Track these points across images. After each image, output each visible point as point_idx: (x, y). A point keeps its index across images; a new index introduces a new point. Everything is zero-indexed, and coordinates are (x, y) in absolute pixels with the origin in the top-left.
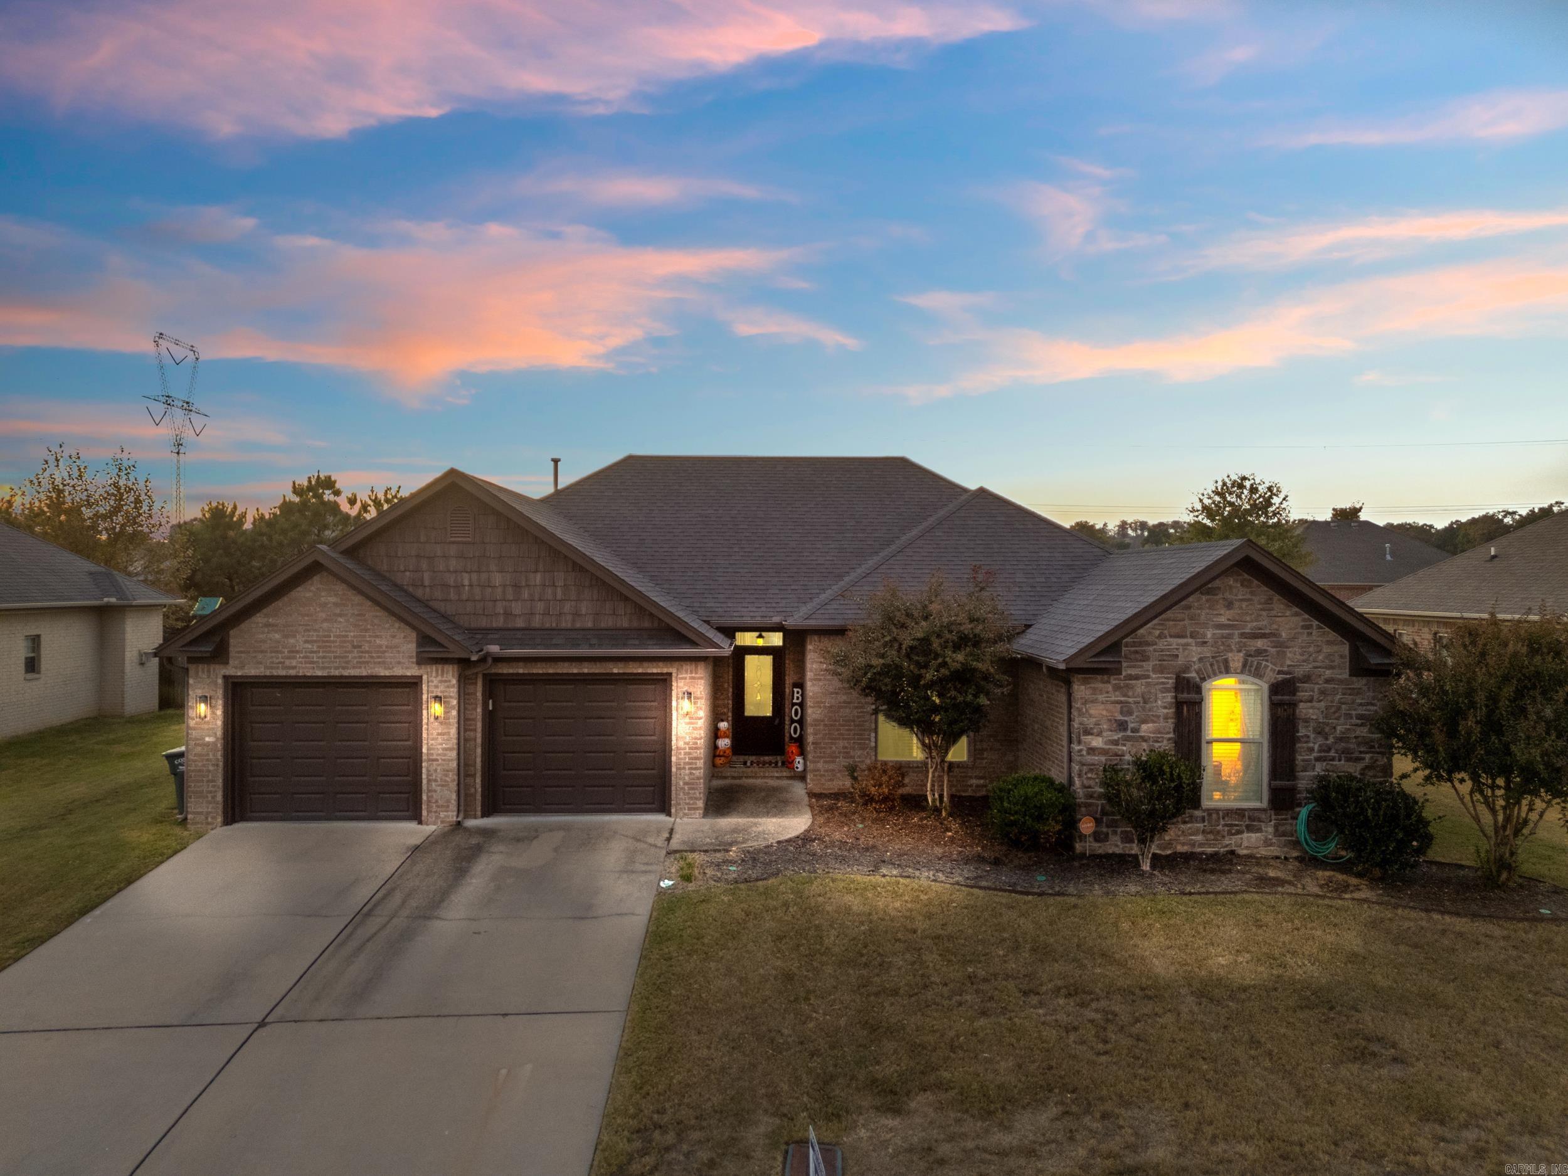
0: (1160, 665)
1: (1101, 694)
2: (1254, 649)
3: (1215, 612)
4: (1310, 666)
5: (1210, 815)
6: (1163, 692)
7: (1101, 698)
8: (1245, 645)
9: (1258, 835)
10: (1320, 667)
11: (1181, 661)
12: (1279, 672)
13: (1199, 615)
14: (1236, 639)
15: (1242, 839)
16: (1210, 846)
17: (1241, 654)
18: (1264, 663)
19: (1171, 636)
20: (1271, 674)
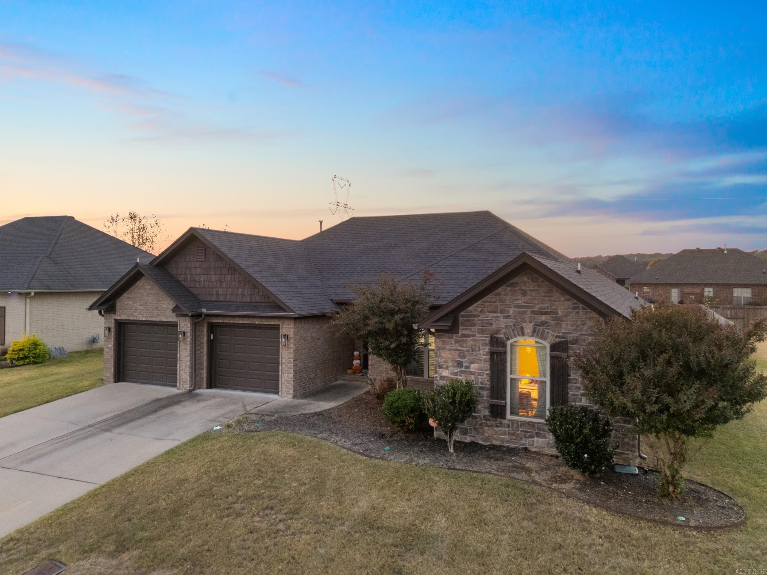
0: (482, 329)
1: (448, 345)
2: (540, 321)
3: (515, 298)
4: (578, 333)
5: (513, 424)
6: (483, 346)
7: (448, 347)
8: (534, 319)
9: (544, 440)
10: (583, 335)
11: (494, 327)
12: (557, 337)
13: (505, 299)
14: (529, 315)
15: (533, 441)
16: (513, 443)
17: (532, 324)
18: (547, 330)
19: (488, 312)
20: (551, 337)
